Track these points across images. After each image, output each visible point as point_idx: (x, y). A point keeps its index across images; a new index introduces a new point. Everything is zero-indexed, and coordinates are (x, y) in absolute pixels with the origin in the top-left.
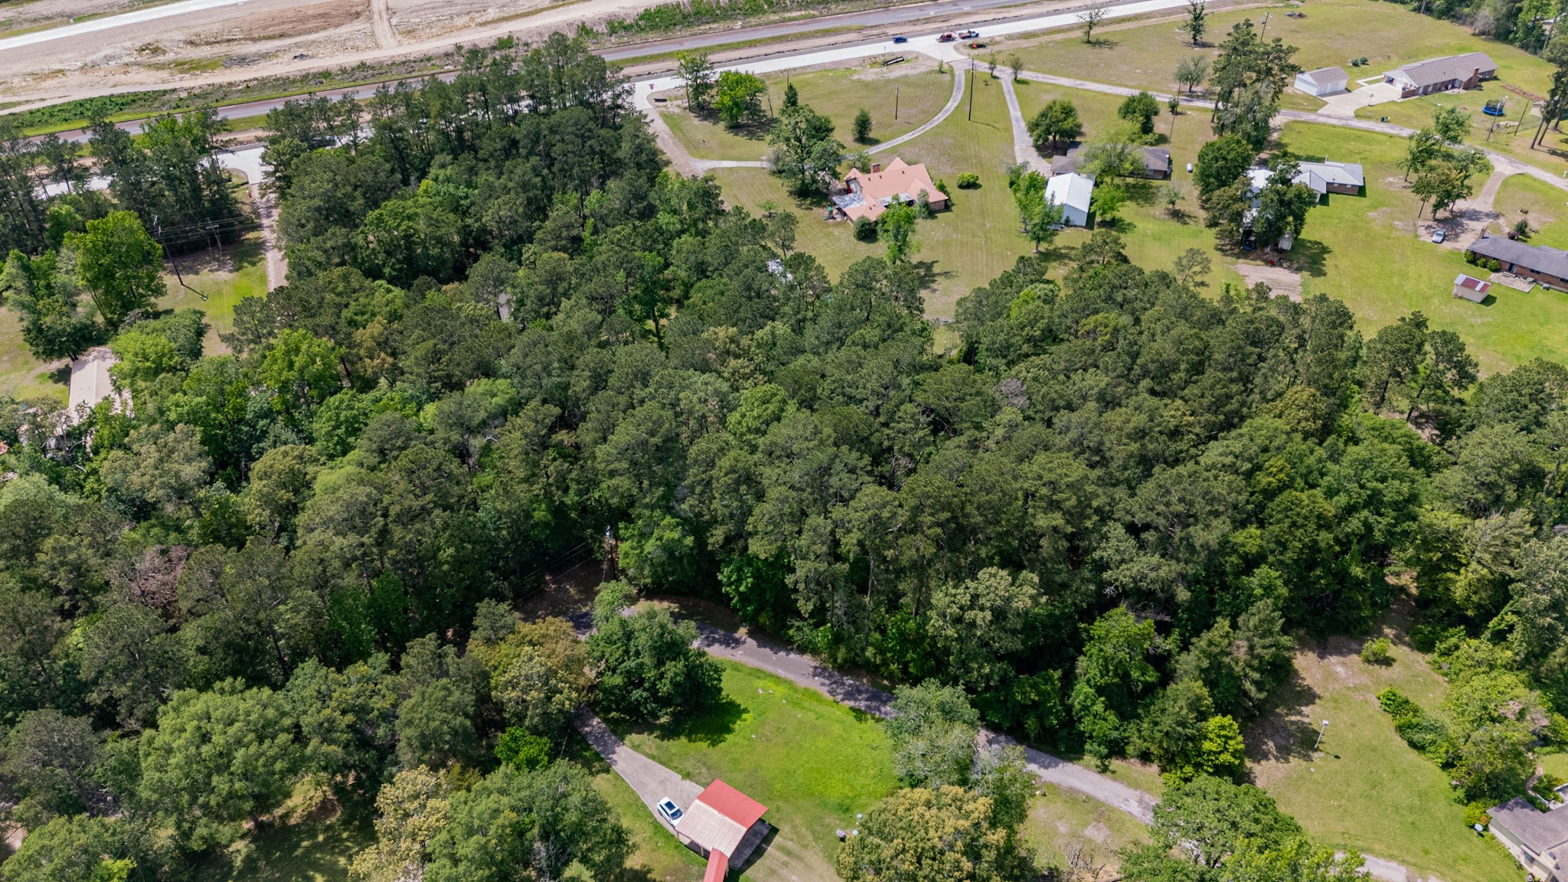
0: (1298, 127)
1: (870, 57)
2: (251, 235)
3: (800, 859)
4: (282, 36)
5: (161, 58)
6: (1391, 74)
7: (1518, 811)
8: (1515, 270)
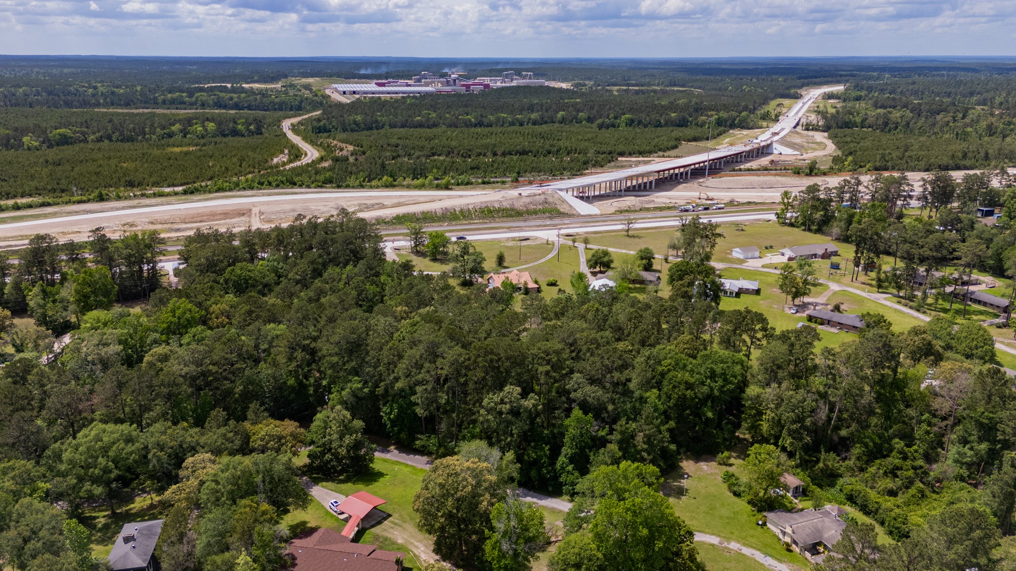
0: (730, 269)
1: (511, 238)
4: (201, 222)
6: (783, 252)
7: (779, 513)
8: (831, 323)
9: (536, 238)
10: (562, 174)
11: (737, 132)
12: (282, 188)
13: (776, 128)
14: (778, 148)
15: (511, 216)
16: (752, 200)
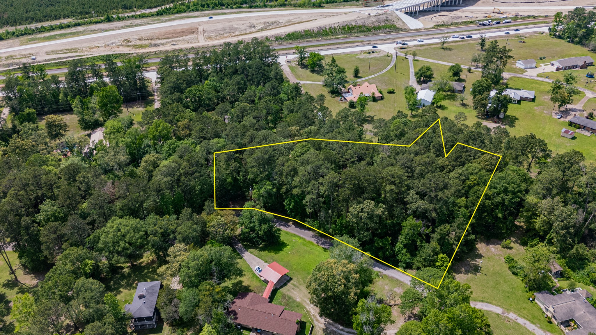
0: (514, 79)
1: (363, 51)
2: (151, 98)
3: (298, 287)
4: (168, 38)
5: (130, 44)
6: (553, 62)
7: (545, 295)
8: (586, 128)
9: (380, 51)
15: (363, 31)
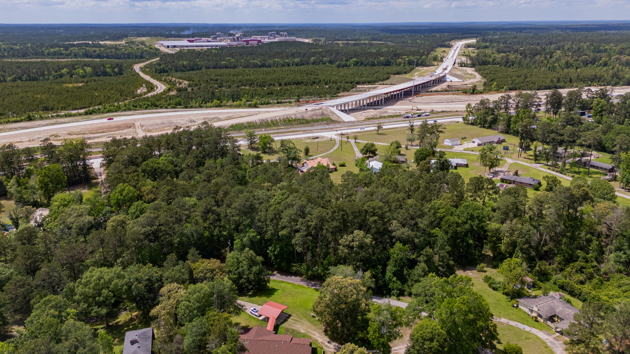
1: (308, 137)
2: (94, 181)
3: (299, 322)
4: (103, 132)
5: (59, 138)
6: (473, 140)
7: (526, 299)
9: (323, 137)
10: (325, 96)
11: (420, 68)
12: (150, 109)
13: (444, 65)
14: (449, 78)
15: (303, 123)
16: (444, 110)
